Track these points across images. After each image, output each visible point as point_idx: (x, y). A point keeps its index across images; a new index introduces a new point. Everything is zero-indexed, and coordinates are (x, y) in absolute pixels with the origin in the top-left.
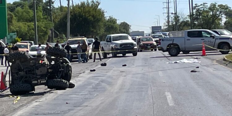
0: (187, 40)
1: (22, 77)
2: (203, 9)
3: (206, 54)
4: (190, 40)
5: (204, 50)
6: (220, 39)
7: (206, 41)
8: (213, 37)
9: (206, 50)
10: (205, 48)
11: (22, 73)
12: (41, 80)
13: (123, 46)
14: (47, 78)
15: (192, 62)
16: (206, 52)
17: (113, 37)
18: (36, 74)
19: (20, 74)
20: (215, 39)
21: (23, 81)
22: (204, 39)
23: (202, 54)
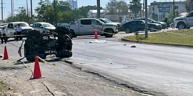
0: (81, 26)
1: (37, 49)
2: (48, 5)
3: (98, 37)
4: (82, 26)
5: (96, 34)
6: (106, 26)
7: (95, 28)
8: (101, 24)
9: (98, 35)
10: (97, 33)
11: (36, 46)
12: (51, 51)
13: (24, 31)
14: (55, 49)
15: (102, 42)
16: (98, 36)
17: (14, 24)
18: (48, 46)
19: (35, 46)
20: (102, 26)
21: (38, 52)
22: (93, 26)
23: (94, 37)
